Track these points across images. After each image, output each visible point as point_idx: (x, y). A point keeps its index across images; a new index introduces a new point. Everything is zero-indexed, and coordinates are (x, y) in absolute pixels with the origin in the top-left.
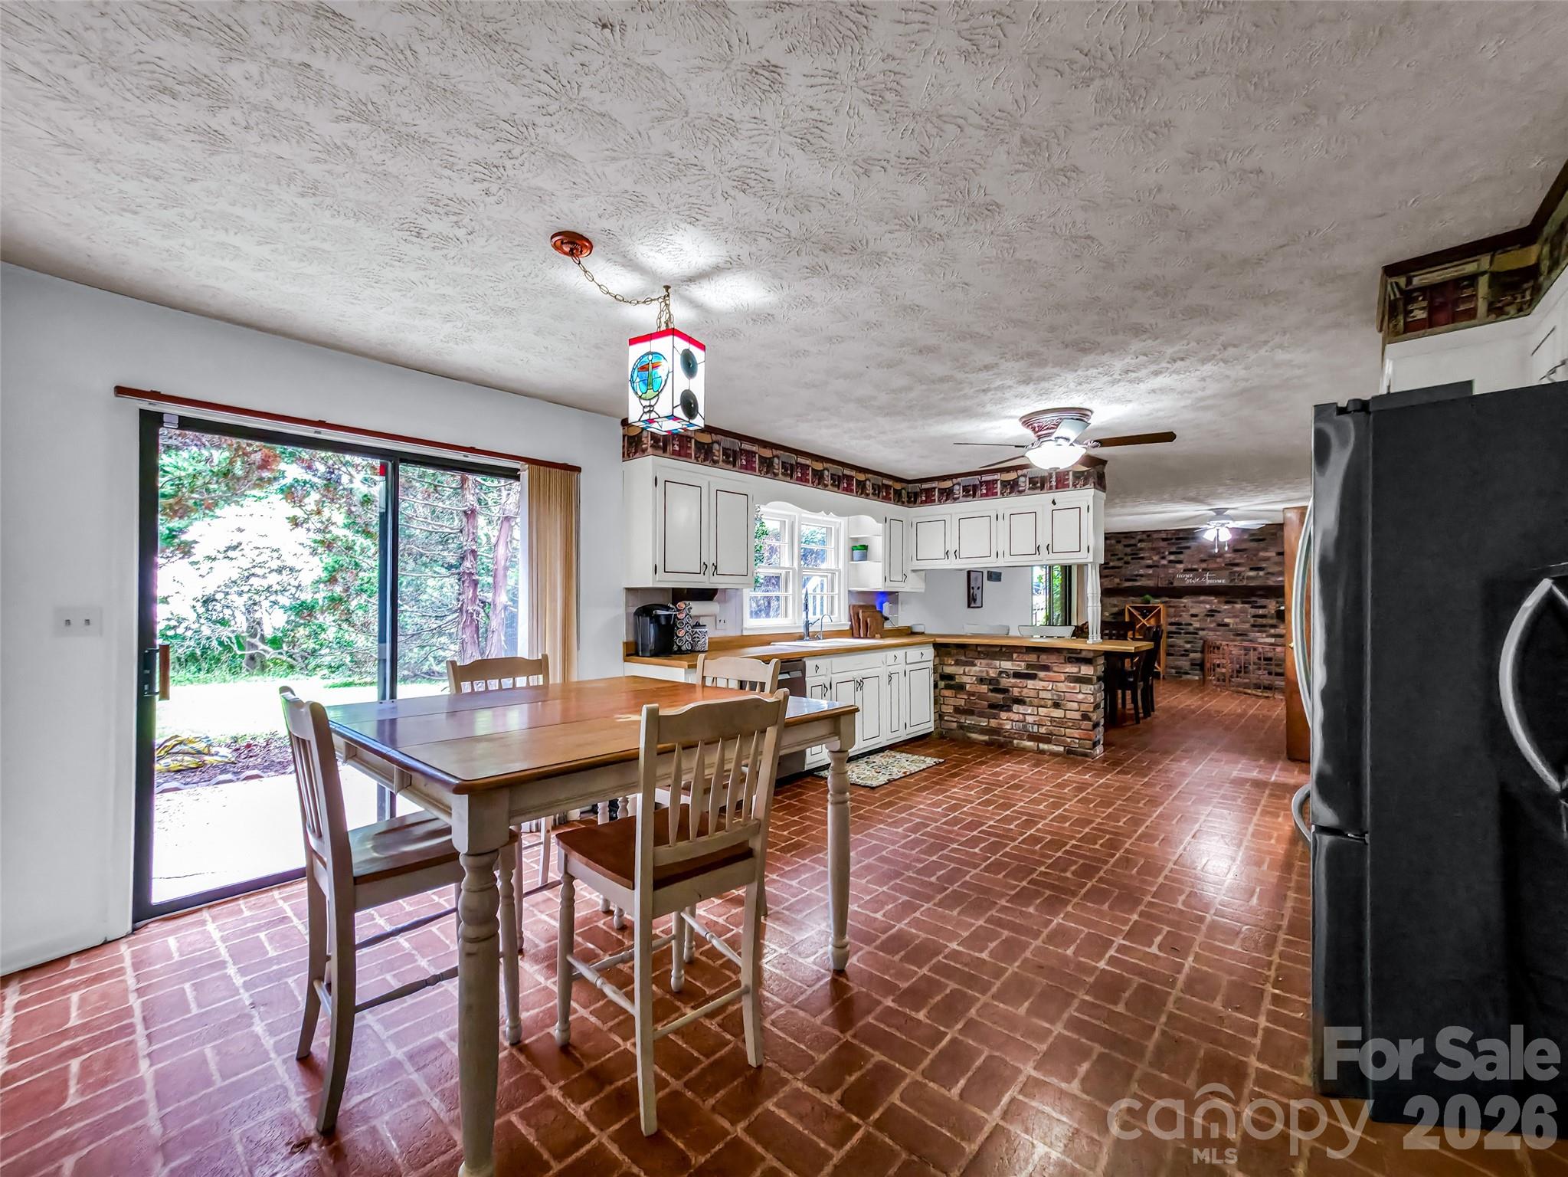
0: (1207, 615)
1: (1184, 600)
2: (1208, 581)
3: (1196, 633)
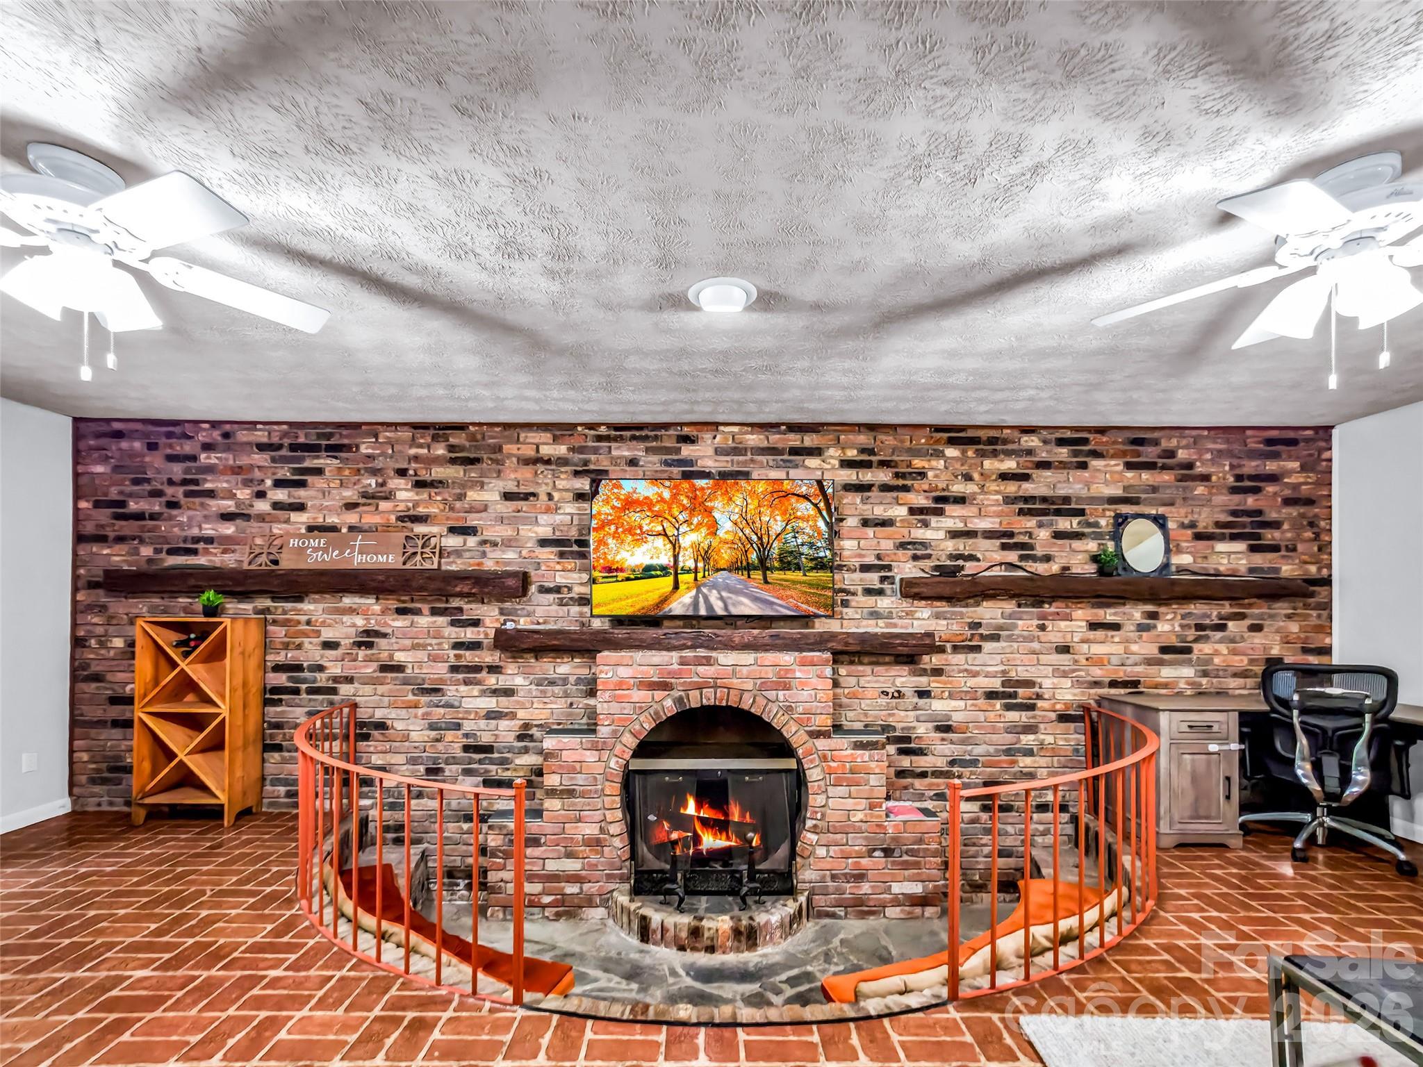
0: (359, 645)
1: (306, 606)
2: (359, 558)
3: (334, 691)
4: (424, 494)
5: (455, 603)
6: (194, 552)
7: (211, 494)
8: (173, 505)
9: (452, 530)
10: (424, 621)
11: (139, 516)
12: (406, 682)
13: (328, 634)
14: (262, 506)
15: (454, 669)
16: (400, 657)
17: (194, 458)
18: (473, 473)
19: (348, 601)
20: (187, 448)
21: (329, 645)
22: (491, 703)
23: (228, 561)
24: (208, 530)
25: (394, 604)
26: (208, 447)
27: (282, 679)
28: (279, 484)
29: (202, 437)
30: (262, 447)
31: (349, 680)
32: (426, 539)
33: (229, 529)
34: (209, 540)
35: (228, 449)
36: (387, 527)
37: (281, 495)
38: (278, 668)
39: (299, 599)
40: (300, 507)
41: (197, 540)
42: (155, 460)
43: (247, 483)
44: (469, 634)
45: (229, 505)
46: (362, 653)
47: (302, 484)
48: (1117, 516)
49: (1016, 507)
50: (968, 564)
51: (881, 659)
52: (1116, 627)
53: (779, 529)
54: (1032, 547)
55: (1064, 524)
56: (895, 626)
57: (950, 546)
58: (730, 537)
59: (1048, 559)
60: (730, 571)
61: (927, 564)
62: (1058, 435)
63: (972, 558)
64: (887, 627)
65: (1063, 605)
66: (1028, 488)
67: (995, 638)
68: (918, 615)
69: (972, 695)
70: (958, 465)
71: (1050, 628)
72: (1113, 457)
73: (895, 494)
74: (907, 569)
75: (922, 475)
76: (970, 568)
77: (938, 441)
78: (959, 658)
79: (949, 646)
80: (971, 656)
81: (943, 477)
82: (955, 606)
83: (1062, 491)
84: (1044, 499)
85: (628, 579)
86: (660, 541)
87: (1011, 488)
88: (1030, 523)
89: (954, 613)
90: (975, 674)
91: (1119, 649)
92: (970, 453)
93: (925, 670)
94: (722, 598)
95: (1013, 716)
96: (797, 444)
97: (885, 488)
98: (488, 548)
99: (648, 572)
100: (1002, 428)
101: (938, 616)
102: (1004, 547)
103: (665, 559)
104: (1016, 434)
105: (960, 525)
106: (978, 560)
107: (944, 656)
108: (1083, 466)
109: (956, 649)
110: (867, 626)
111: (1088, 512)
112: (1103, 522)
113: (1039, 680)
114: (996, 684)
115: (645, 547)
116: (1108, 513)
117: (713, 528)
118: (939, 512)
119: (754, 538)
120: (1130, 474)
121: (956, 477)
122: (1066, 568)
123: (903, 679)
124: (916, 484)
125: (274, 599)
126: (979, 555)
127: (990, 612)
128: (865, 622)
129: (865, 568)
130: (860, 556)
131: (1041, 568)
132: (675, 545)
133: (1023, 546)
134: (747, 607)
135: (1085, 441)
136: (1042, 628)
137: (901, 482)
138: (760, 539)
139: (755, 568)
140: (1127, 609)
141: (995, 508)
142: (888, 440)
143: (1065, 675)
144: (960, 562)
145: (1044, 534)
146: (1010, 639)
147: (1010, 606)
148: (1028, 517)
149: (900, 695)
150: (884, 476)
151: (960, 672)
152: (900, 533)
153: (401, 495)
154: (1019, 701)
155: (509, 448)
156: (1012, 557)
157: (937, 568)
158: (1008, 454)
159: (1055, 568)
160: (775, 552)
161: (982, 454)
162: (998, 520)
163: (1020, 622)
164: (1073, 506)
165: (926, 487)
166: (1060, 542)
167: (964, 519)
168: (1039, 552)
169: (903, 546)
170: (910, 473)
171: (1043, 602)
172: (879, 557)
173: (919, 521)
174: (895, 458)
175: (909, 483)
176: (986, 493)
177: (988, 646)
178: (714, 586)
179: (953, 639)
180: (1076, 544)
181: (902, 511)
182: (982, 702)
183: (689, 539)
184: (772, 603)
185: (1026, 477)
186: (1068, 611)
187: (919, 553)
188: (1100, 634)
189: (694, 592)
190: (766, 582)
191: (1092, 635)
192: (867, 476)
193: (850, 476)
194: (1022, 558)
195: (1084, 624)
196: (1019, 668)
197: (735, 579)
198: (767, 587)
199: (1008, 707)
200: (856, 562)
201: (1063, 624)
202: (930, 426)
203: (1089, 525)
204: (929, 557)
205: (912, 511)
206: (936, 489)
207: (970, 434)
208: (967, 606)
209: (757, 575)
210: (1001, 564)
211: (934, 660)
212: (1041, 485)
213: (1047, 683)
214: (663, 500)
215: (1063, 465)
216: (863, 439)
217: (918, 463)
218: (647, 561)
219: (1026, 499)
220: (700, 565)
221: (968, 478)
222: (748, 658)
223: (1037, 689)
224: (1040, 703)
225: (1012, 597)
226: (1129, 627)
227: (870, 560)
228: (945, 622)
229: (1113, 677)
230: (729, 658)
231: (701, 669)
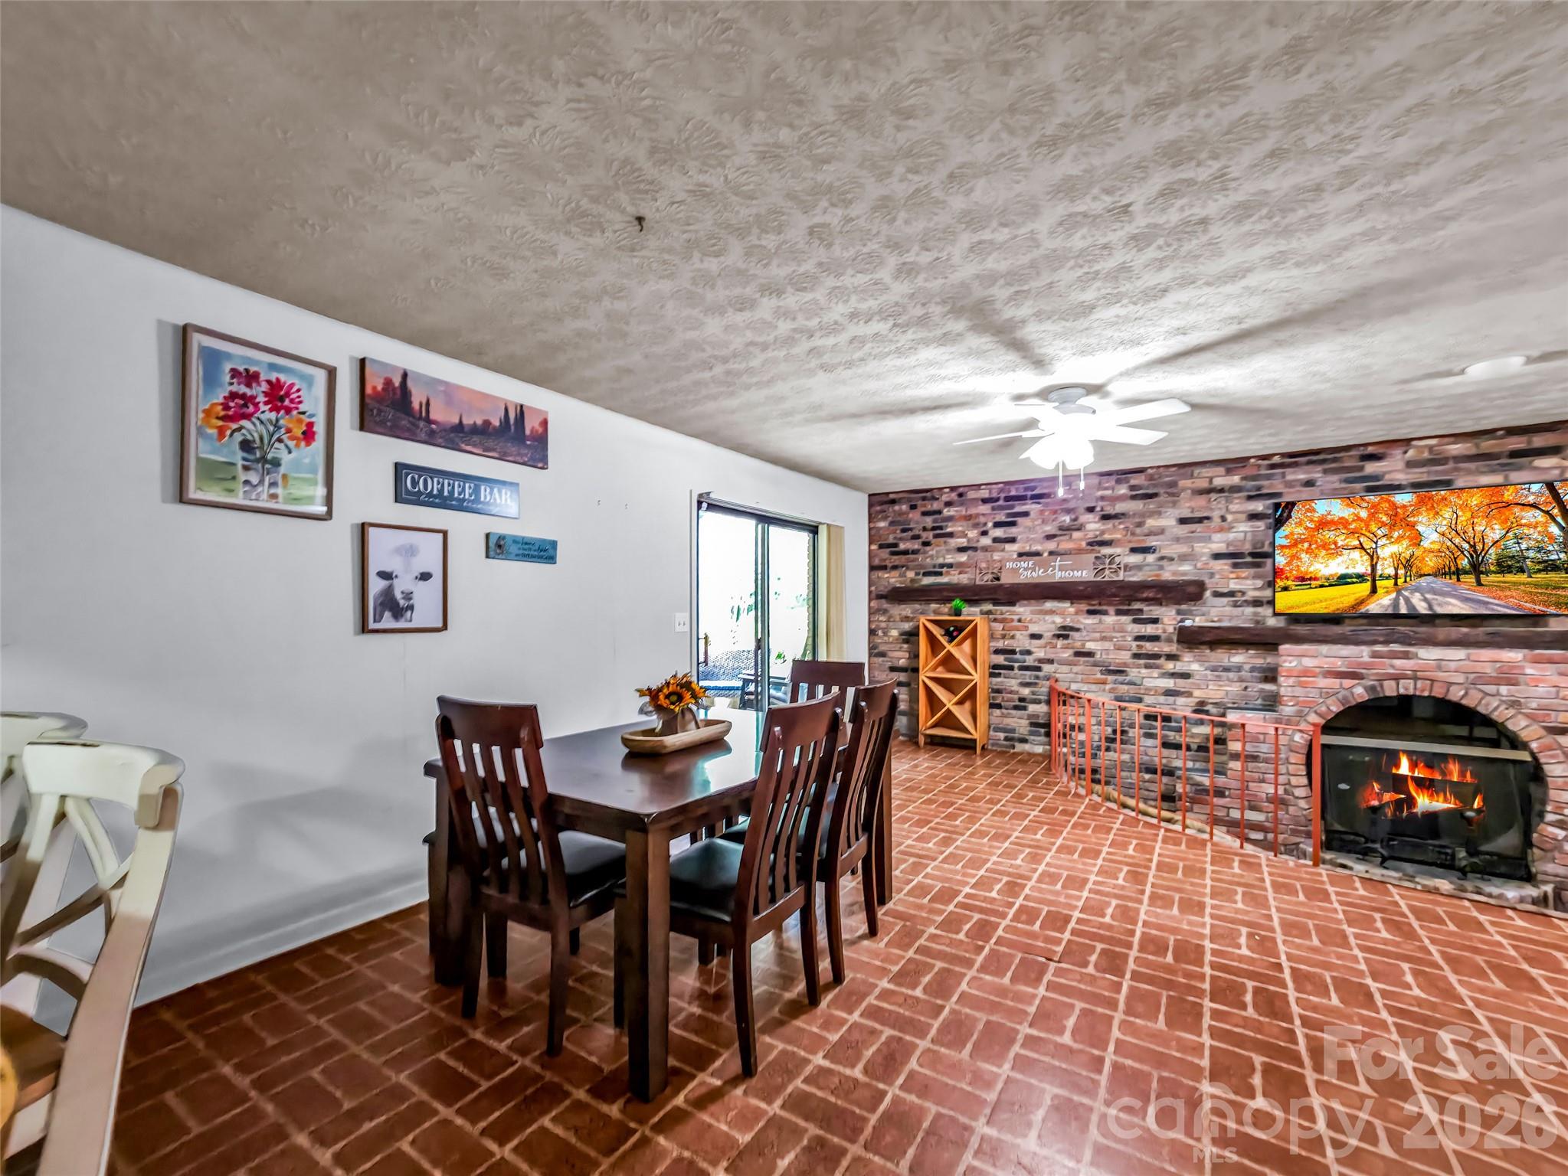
0: (1058, 636)
1: (1019, 609)
2: (1059, 573)
3: (1039, 669)
4: (1109, 524)
5: (1137, 606)
6: (940, 574)
7: (951, 535)
8: (926, 544)
9: (1133, 550)
10: (1110, 619)
11: (905, 552)
12: (1095, 665)
13: (1034, 629)
14: (986, 541)
15: (1136, 656)
16: (1090, 646)
17: (939, 512)
18: (1152, 505)
19: (1049, 605)
20: (936, 506)
21: (1035, 636)
22: (1169, 683)
23: (964, 579)
24: (949, 559)
25: (1084, 607)
26: (948, 504)
27: (1000, 659)
28: (997, 525)
29: (945, 498)
30: (985, 501)
31: (1051, 661)
32: (1112, 558)
33: (963, 558)
34: (950, 566)
35: (962, 504)
36: (1080, 551)
37: (999, 533)
38: (997, 652)
39: (1012, 603)
40: (1013, 540)
41: (942, 566)
42: (915, 515)
43: (976, 526)
44: (1149, 629)
45: (962, 542)
46: (1060, 643)
47: (1013, 524)
53: (1497, 537)
58: (1436, 547)
60: (1435, 575)
85: (1322, 586)
86: (1356, 554)
94: (1425, 600)
98: (1164, 563)
99: (1343, 580)
103: (1362, 566)
115: (1340, 559)
117: (1417, 539)
119: (1466, 546)
125: (995, 604)
132: (1373, 557)
134: (1456, 607)
138: (1473, 546)
139: (1466, 573)
153: (1091, 526)
155: (1183, 483)
160: (1491, 557)
178: (1417, 589)
183: (1388, 551)
184: (1487, 603)
189: (1394, 595)
190: (1480, 584)
197: (1439, 583)
198: (1480, 588)
209: (1468, 578)
214: (1359, 519)
218: (1342, 571)
220: (1401, 572)
222: (1459, 653)
230: (1428, 655)
231: (1398, 662)
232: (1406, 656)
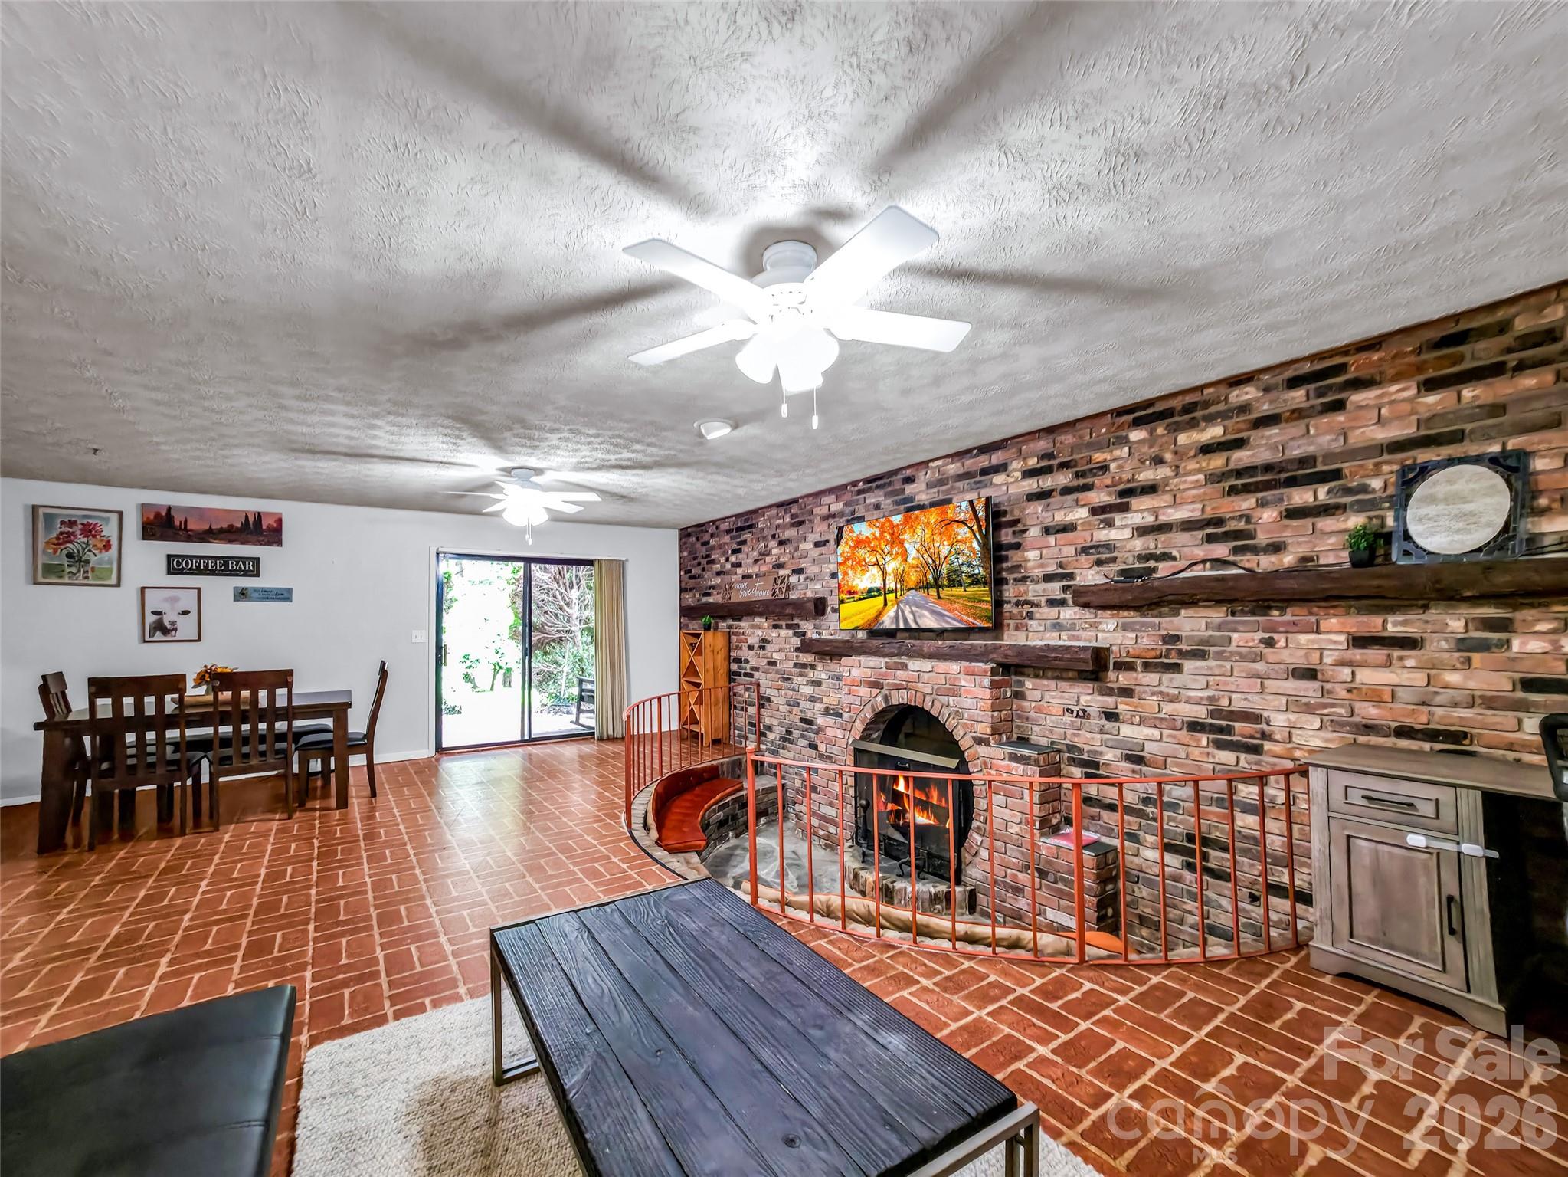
0: (760, 647)
2: (759, 593)
4: (783, 549)
5: (795, 621)
6: (710, 594)
7: (714, 562)
8: (703, 569)
9: (793, 571)
10: (784, 633)
11: (695, 577)
13: (749, 641)
14: (729, 566)
15: (797, 665)
17: (708, 542)
18: (802, 529)
19: (755, 620)
20: (706, 537)
21: (750, 647)
22: (812, 690)
23: (719, 598)
24: (714, 582)
25: (771, 622)
26: (712, 535)
27: (735, 667)
28: (733, 552)
30: (726, 532)
31: (757, 669)
32: (783, 579)
33: (719, 580)
34: (714, 587)
35: (717, 535)
36: (770, 573)
37: (734, 559)
38: (734, 660)
39: (740, 620)
40: (740, 565)
41: (711, 588)
42: (698, 546)
43: (724, 553)
44: (801, 641)
45: (719, 567)
46: (761, 653)
47: (740, 551)
48: (1404, 471)
49: (1227, 484)
50: (1161, 565)
51: (1065, 675)
52: (1410, 643)
53: (946, 552)
54: (1251, 535)
55: (1301, 497)
56: (1078, 639)
57: (1138, 545)
58: (914, 562)
59: (1277, 548)
60: (916, 589)
61: (1112, 569)
62: (1289, 373)
63: (1166, 557)
64: (1070, 639)
65: (1305, 611)
66: (1241, 457)
67: (1200, 655)
68: (1103, 626)
69: (1169, 723)
70: (1145, 449)
71: (1282, 643)
72: (1396, 378)
73: (1074, 496)
74: (1090, 576)
75: (1104, 468)
76: (1164, 569)
77: (1121, 427)
78: (1152, 678)
79: (1139, 662)
80: (1166, 677)
81: (1128, 467)
82: (1144, 615)
83: (1296, 451)
84: (1268, 468)
85: (860, 599)
86: (875, 570)
87: (1217, 462)
88: (1247, 503)
89: (1143, 624)
90: (1174, 699)
91: (1420, 679)
92: (1160, 431)
93: (1112, 689)
94: (912, 612)
95: (1227, 757)
96: (986, 464)
97: (1067, 491)
98: (808, 582)
99: (870, 593)
100: (1201, 388)
101: (1125, 628)
102: (1210, 539)
103: (879, 584)
104: (1222, 390)
105: (1150, 519)
106: (1174, 559)
107: (1134, 674)
108: (1339, 406)
109: (1147, 667)
110: (1049, 639)
111: (1346, 472)
112: (1376, 484)
113: (1265, 714)
114: (1200, 713)
115: (868, 574)
116: (1386, 468)
117: (905, 555)
118: (1124, 508)
119: (930, 561)
120: (1432, 399)
121: (1143, 463)
122: (1305, 560)
123: (1089, 698)
124: (1097, 481)
125: (733, 620)
126: (1175, 553)
127: (1191, 623)
128: (1048, 635)
129: (1048, 578)
130: (1042, 566)
131: (1266, 563)
132: (884, 571)
133: (1237, 535)
134: (929, 621)
135: (1342, 368)
136: (1270, 643)
137: (1081, 482)
138: (934, 562)
139: (932, 586)
140: (1433, 614)
141: (1195, 492)
142: (1068, 439)
143: (1309, 709)
144: (1152, 564)
145: (1268, 515)
146: (1219, 656)
147: (1218, 615)
148: (1245, 496)
149: (1084, 714)
150: (1063, 479)
151: (1153, 694)
152: (1081, 537)
153: (774, 551)
154: (1235, 738)
155: (816, 511)
156: (1221, 550)
157: (1123, 572)
158: (1210, 419)
159: (1288, 560)
160: (944, 572)
161: (1177, 429)
162: (1200, 506)
163: (1235, 636)
164: (1320, 468)
165: (1108, 481)
166: (1294, 523)
167: (1155, 512)
168: (1262, 538)
169: (1085, 551)
170: (1091, 470)
171: (1270, 608)
172: (1060, 565)
173: (1102, 521)
174: (1076, 457)
175: (1089, 480)
176: (1185, 475)
177: (1189, 665)
178: (907, 603)
179: (1144, 654)
180: (1326, 523)
181: (1082, 514)
182: (1184, 735)
183: (892, 566)
184: (944, 615)
185: (1239, 444)
186: (1313, 619)
187: (1103, 557)
188: (1376, 654)
189: (895, 607)
190: (939, 598)
191: (1358, 654)
192: (1047, 482)
193: (1032, 485)
194: (1236, 550)
195: (1342, 638)
196: (1234, 696)
197: (917, 596)
198: (940, 601)
199: (1220, 745)
200: (1038, 573)
201: (1303, 638)
202: (1111, 412)
203: (1348, 491)
204: (1114, 560)
205: (1095, 511)
206: (1120, 481)
207: (1160, 407)
208: (1160, 615)
209: (933, 592)
210: (1204, 561)
211: (1121, 678)
212: (1261, 449)
213: (1279, 719)
214: (875, 538)
215: (1298, 414)
216: (1043, 445)
217: (1099, 457)
218: (869, 586)
219: (1239, 473)
220: (899, 586)
221: (1158, 461)
222: (925, 665)
223: (1264, 726)
224: (1267, 746)
225: (1219, 602)
226: (1438, 646)
227: (1052, 569)
228: (1133, 635)
229: (1407, 721)
230: (915, 665)
231: (899, 673)
232: (903, 667)
